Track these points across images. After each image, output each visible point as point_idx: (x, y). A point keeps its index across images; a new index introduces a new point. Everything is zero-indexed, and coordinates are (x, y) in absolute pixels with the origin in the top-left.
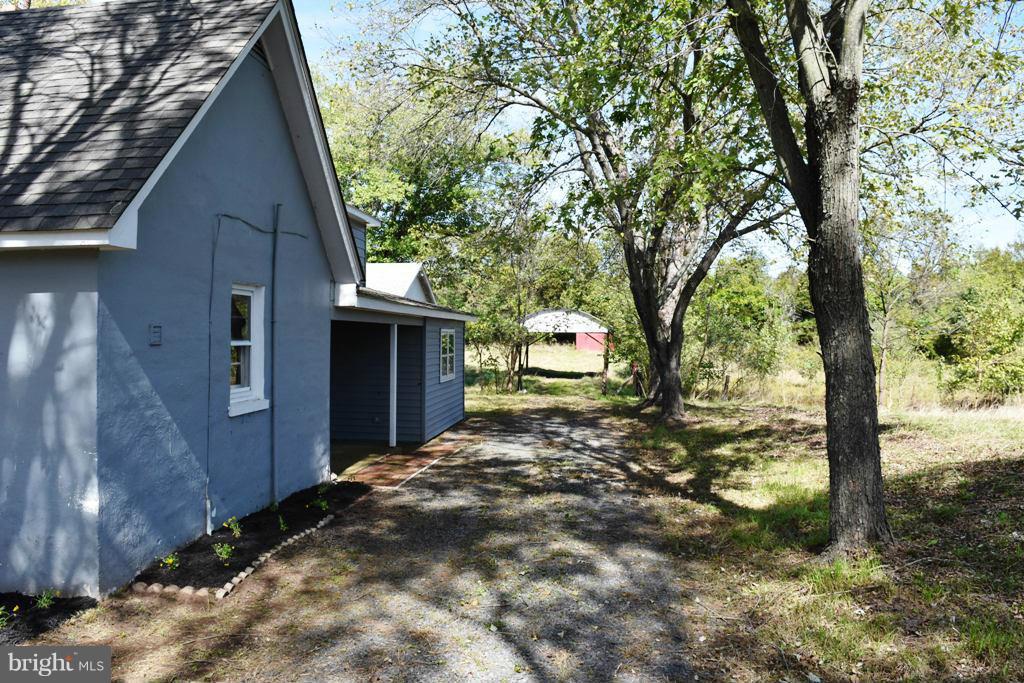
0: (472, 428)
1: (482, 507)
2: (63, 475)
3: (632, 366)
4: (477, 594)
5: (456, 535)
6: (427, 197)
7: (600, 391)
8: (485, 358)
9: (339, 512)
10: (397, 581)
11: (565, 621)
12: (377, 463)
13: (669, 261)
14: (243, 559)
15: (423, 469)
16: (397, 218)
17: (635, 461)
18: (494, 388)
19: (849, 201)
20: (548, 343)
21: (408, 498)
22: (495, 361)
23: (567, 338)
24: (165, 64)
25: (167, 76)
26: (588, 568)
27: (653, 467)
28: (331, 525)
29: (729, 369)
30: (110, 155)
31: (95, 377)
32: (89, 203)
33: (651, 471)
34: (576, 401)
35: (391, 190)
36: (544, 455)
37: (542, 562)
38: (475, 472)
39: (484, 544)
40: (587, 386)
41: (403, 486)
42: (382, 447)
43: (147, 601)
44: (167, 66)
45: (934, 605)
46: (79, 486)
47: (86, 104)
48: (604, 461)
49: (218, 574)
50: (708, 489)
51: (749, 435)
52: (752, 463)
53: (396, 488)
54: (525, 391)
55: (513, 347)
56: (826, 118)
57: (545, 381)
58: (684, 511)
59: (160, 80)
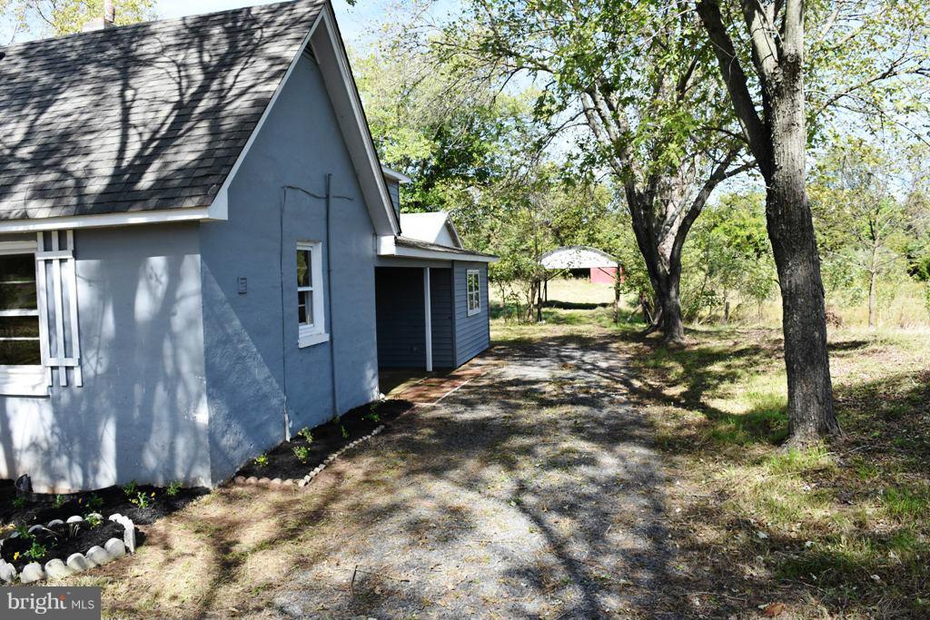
0: (497, 355)
1: (505, 417)
2: (180, 394)
3: (641, 296)
4: (500, 480)
5: (484, 438)
6: (450, 152)
7: (612, 320)
8: (507, 293)
9: (388, 423)
10: (437, 472)
11: (570, 498)
12: (417, 385)
13: (668, 201)
14: (316, 459)
15: (456, 389)
16: (425, 172)
17: (637, 378)
18: (516, 320)
19: (796, 154)
20: (565, 278)
21: (444, 411)
22: (517, 296)
23: (582, 273)
24: (237, 69)
25: (239, 79)
26: (590, 461)
27: (652, 383)
28: (383, 433)
29: (730, 295)
30: (202, 147)
31: (201, 320)
32: (191, 186)
33: (651, 386)
34: (590, 329)
35: (419, 148)
36: (558, 375)
37: (554, 457)
38: (500, 390)
39: (506, 445)
40: (600, 316)
41: (439, 402)
42: (420, 372)
43: (247, 489)
44: (237, 71)
45: (868, 482)
46: (192, 402)
47: (179, 105)
48: (611, 379)
49: (299, 470)
50: (698, 399)
51: (740, 354)
52: (739, 377)
53: (434, 404)
54: (544, 322)
55: (532, 283)
56: (774, 86)
57: (562, 312)
58: (676, 416)
59: (235, 82)
